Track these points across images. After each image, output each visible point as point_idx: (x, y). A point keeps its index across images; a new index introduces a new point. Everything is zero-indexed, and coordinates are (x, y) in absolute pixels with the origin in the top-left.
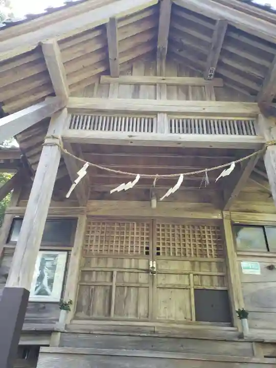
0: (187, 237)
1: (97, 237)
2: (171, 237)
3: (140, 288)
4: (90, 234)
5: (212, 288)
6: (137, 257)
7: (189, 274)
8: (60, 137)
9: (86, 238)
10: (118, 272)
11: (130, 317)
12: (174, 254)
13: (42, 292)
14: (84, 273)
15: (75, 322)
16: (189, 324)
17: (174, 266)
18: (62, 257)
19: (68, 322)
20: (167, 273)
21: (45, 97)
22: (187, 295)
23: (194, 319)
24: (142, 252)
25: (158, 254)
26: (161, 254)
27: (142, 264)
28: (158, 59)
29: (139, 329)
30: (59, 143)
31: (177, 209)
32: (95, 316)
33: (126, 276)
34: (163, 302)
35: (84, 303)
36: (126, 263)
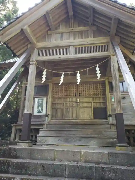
0: (91, 88)
1: (57, 91)
2: (85, 89)
3: (73, 109)
4: (54, 90)
5: (100, 107)
6: (72, 98)
7: (91, 102)
8: (35, 60)
9: (53, 92)
10: (65, 103)
11: (70, 118)
12: (86, 95)
13: (39, 112)
14: (53, 104)
15: (51, 121)
16: (91, 120)
17: (86, 100)
18: (45, 99)
19: (49, 121)
20: (83, 103)
21: (28, 44)
22: (91, 110)
23: (93, 118)
24: (74, 95)
25: (80, 96)
26: (81, 96)
27: (74, 100)
28: (70, 19)
29: (73, 122)
30: (35, 63)
31: (87, 78)
32: (58, 118)
33: (68, 104)
34: (82, 113)
35: (54, 114)
36: (68, 100)
